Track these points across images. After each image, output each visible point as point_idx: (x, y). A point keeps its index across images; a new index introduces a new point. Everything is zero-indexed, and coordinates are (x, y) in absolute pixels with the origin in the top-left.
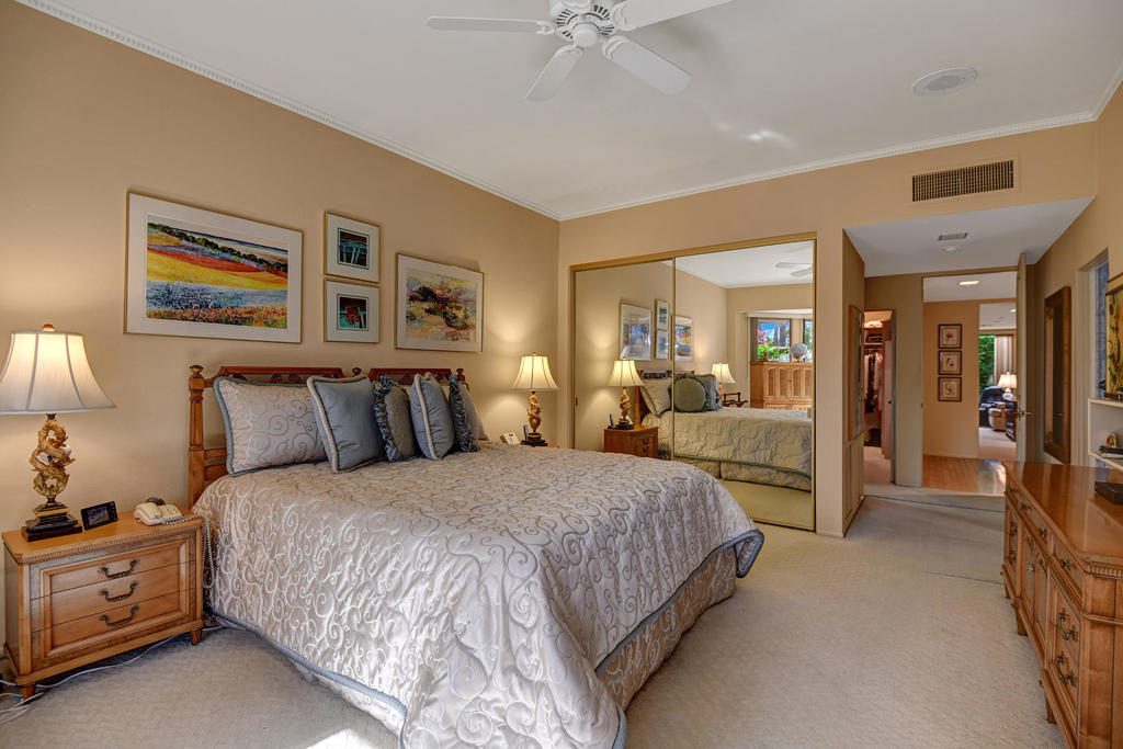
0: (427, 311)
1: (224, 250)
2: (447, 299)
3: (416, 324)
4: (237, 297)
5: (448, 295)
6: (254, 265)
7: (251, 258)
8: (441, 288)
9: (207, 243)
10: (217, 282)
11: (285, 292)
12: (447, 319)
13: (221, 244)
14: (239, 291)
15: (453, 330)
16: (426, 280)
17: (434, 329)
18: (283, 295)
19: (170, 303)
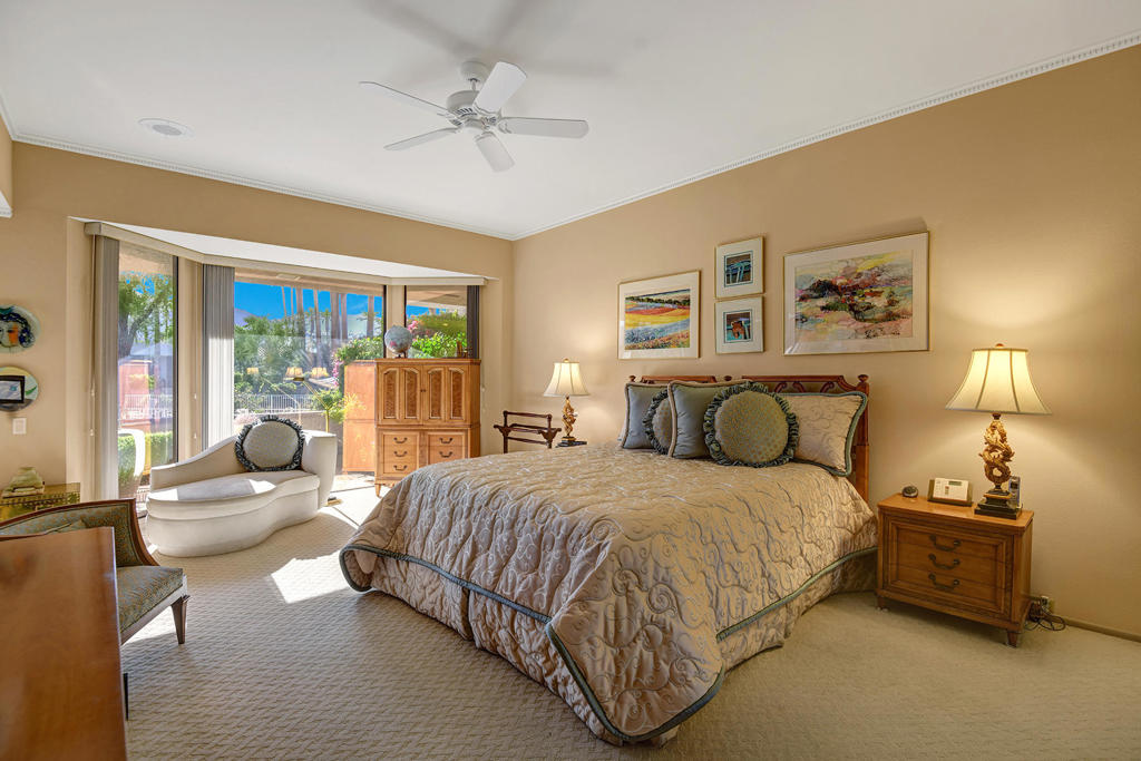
0: (823, 308)
1: (656, 302)
2: (856, 287)
3: (806, 326)
4: (662, 330)
5: (857, 281)
6: (671, 306)
7: (670, 302)
8: (843, 277)
9: (649, 300)
10: (653, 323)
11: (688, 320)
12: (856, 312)
13: (654, 298)
14: (663, 326)
15: (867, 324)
16: (820, 273)
17: (834, 326)
18: (686, 323)
19: (634, 340)
